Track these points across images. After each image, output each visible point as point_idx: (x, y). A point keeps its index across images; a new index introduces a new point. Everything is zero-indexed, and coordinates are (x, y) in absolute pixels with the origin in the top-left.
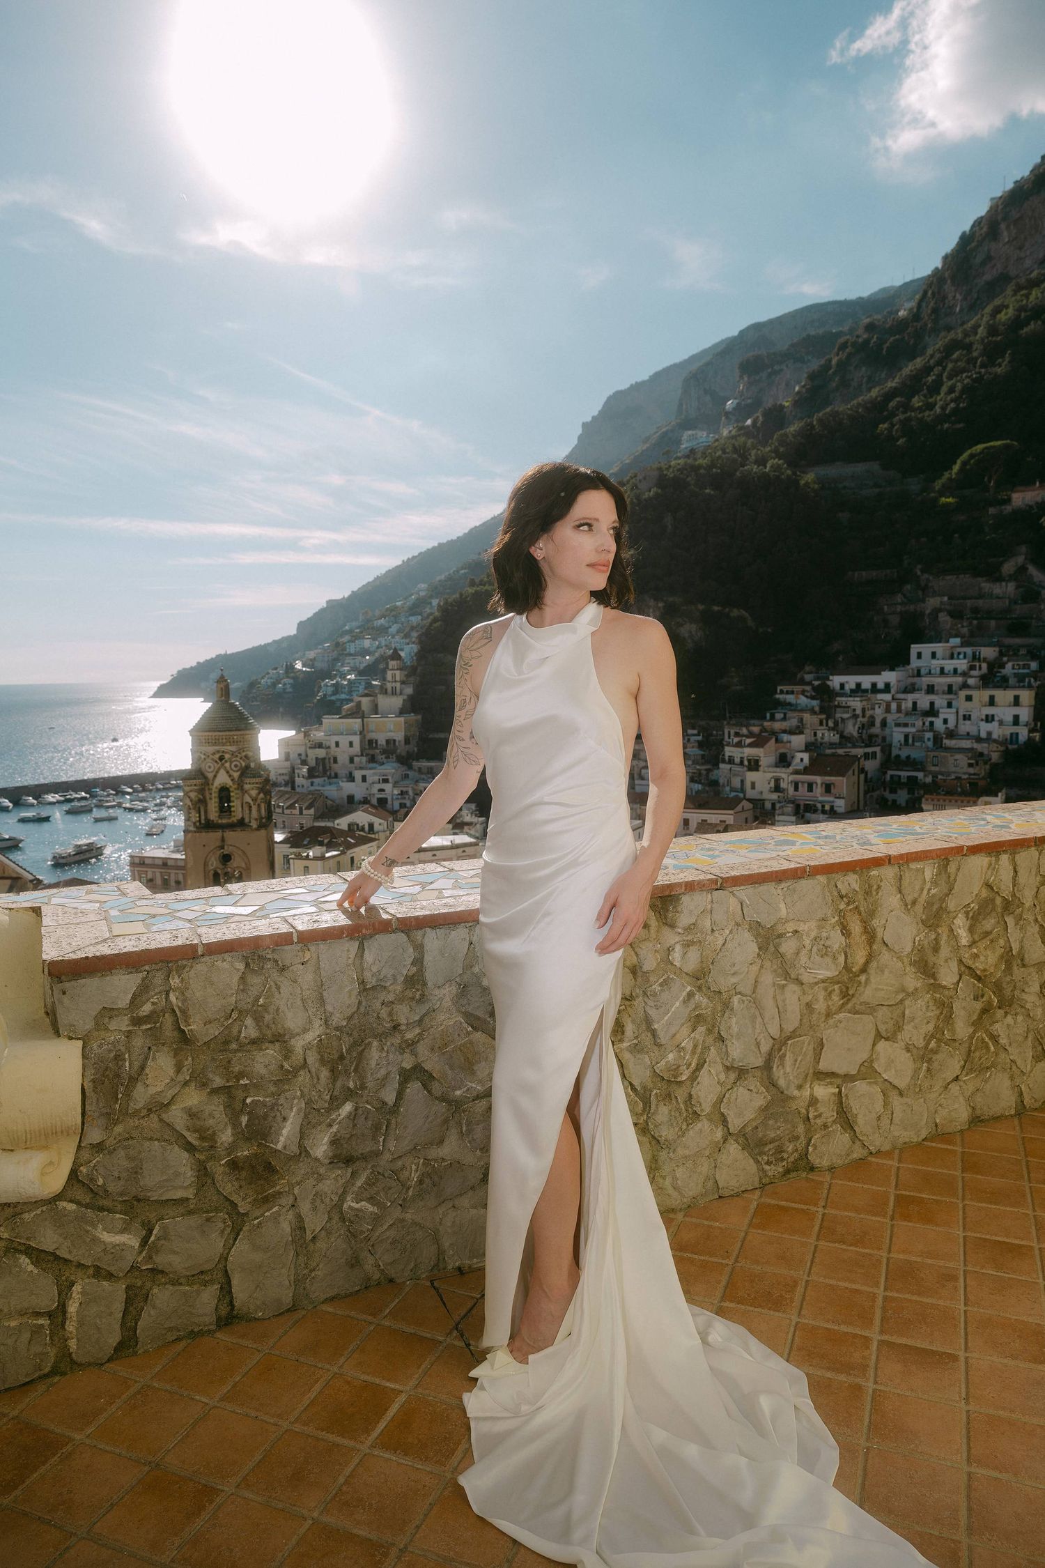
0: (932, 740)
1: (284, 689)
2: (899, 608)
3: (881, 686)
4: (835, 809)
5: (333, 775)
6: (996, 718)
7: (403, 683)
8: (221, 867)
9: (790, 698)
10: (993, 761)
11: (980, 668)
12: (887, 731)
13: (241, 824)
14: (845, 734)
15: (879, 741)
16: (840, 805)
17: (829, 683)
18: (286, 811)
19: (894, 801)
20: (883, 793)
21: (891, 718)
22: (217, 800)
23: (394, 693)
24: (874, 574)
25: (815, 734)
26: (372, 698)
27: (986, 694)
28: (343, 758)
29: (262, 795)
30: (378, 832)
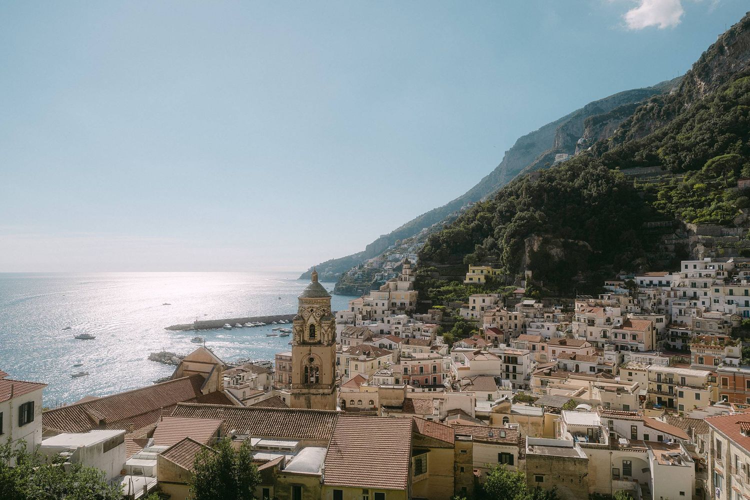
0: (696, 313)
1: (358, 277)
2: (674, 242)
3: (664, 282)
4: (639, 349)
5: (374, 319)
6: (734, 302)
7: (410, 275)
8: (309, 364)
9: (612, 288)
10: (734, 326)
11: (723, 274)
12: (669, 307)
13: (320, 343)
14: (644, 308)
15: (664, 312)
16: (641, 347)
17: (634, 280)
18: (350, 336)
19: (674, 346)
20: (667, 341)
21: (670, 300)
22: (309, 331)
23: (405, 280)
24: (659, 223)
25: (627, 308)
26: (395, 282)
27: (728, 289)
28: (379, 312)
29: (330, 329)
30: (394, 349)
